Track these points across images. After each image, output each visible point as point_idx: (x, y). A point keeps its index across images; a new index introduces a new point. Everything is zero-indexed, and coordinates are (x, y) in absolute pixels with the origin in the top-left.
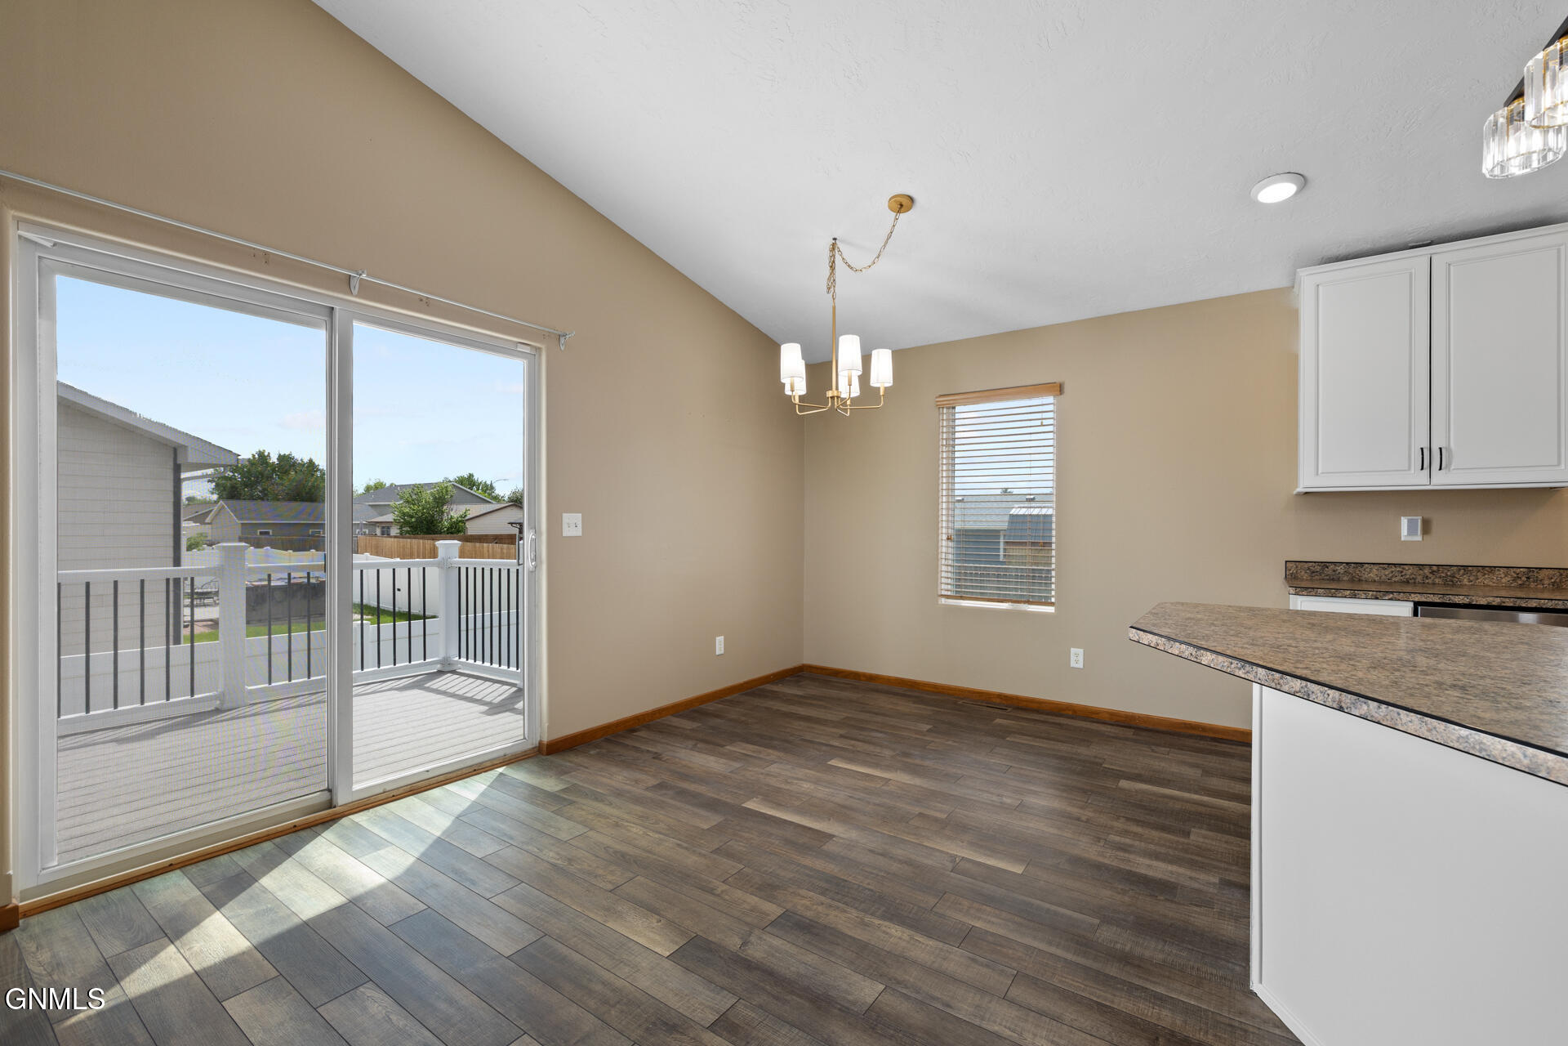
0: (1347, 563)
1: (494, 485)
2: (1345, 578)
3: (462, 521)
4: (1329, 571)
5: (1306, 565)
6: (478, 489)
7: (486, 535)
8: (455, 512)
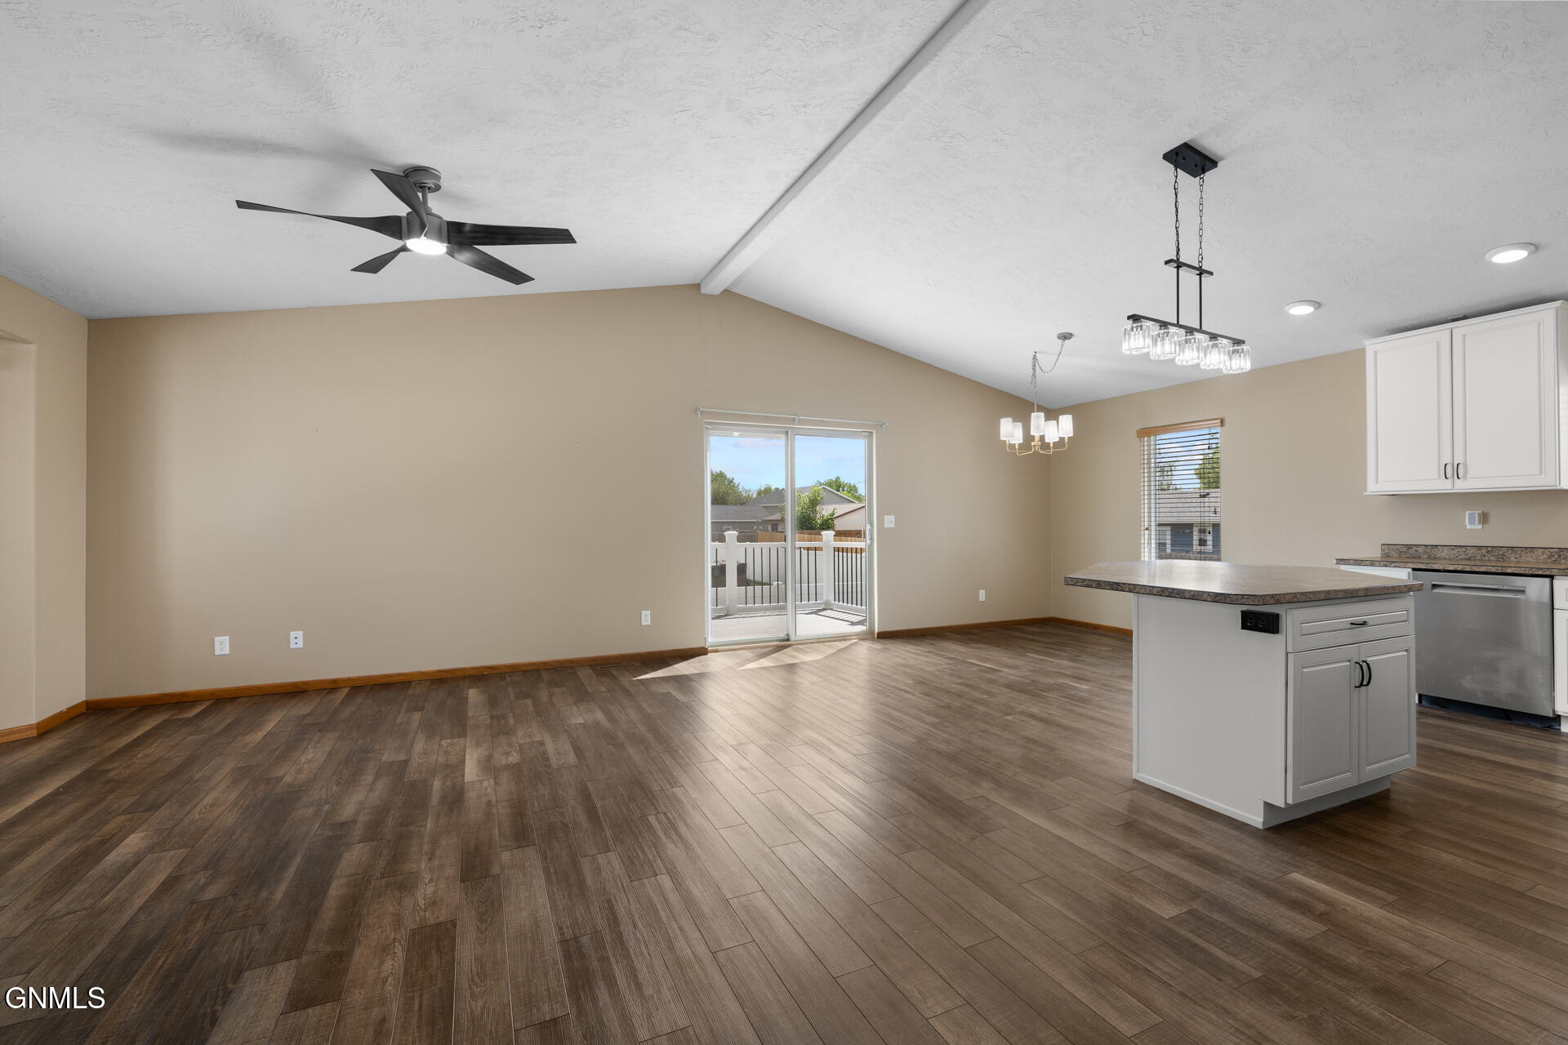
0: (1426, 546)
1: (857, 486)
2: (1424, 557)
3: (832, 519)
4: (1412, 551)
5: (1396, 547)
6: (843, 491)
7: (850, 531)
8: (825, 511)
